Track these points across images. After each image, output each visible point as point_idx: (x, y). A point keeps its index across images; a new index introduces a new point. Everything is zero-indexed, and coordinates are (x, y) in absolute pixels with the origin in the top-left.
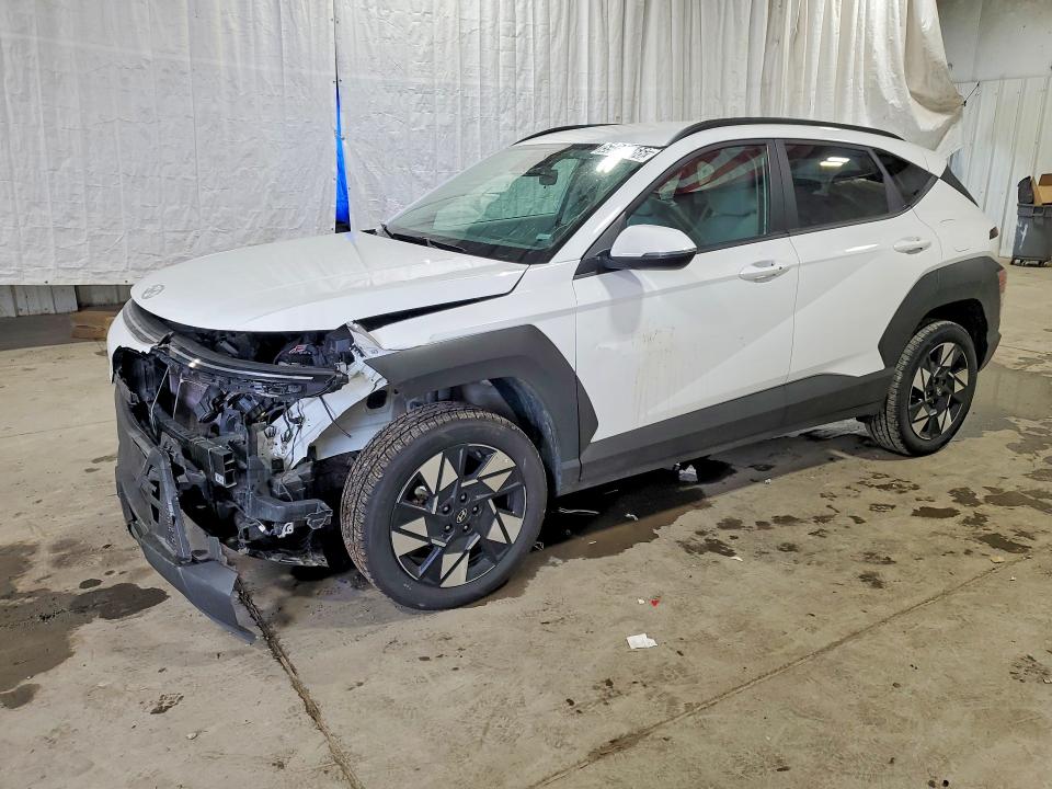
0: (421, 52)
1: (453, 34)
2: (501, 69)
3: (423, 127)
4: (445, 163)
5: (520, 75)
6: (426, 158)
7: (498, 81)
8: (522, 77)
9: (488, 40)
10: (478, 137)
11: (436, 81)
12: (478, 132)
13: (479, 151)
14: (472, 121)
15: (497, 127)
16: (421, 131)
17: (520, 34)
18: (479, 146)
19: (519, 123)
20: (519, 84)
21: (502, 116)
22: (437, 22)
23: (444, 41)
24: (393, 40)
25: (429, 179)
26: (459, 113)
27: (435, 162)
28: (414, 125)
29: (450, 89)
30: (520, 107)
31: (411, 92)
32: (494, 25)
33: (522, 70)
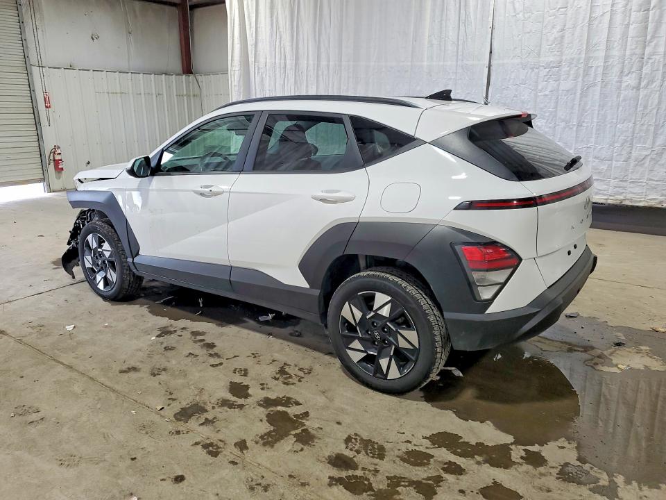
0: (551, 38)
1: (584, 20)
2: (629, 39)
3: (547, 93)
4: (563, 117)
5: (650, 42)
6: (547, 114)
7: (625, 50)
8: (653, 44)
9: (618, 18)
10: (597, 97)
11: (564, 58)
12: (598, 93)
13: (596, 108)
14: (594, 85)
15: (619, 88)
16: (546, 95)
17: (654, 7)
18: (597, 104)
19: (643, 84)
20: (648, 50)
21: (625, 79)
22: (570, 12)
23: (575, 26)
24: (531, 34)
25: (546, 130)
26: (580, 79)
27: (555, 116)
28: (541, 91)
29: (575, 62)
30: (646, 70)
31: (541, 68)
32: (627, 5)
33: (653, 37)
